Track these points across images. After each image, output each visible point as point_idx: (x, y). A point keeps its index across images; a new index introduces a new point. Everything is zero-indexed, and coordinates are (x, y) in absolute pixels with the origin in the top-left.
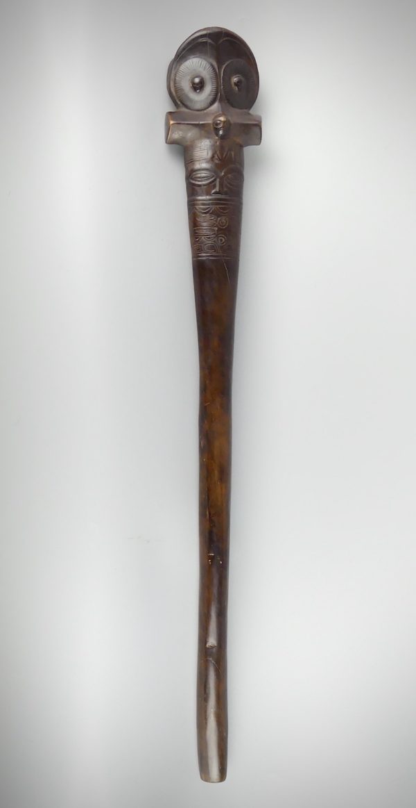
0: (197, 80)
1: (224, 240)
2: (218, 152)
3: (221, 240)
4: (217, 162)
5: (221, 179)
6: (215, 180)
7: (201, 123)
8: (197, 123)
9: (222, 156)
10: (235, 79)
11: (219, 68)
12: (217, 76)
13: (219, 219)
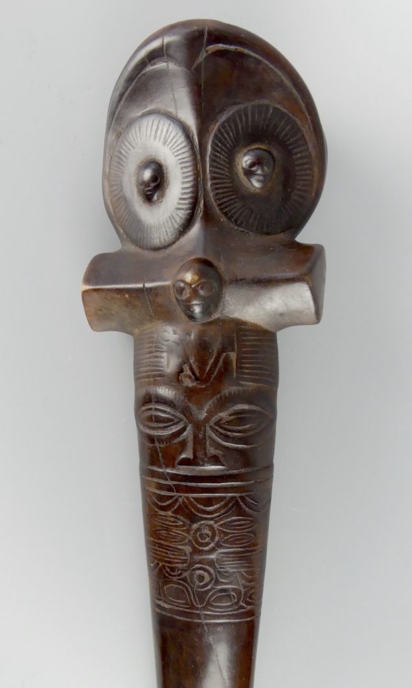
0: (147, 174)
1: (207, 579)
2: (192, 361)
3: (201, 578)
4: (189, 383)
5: (198, 426)
6: (184, 429)
7: (148, 285)
8: (140, 286)
9: (202, 369)
10: (245, 160)
11: (202, 131)
12: (197, 155)
13: (195, 526)
